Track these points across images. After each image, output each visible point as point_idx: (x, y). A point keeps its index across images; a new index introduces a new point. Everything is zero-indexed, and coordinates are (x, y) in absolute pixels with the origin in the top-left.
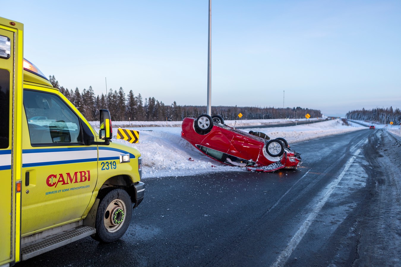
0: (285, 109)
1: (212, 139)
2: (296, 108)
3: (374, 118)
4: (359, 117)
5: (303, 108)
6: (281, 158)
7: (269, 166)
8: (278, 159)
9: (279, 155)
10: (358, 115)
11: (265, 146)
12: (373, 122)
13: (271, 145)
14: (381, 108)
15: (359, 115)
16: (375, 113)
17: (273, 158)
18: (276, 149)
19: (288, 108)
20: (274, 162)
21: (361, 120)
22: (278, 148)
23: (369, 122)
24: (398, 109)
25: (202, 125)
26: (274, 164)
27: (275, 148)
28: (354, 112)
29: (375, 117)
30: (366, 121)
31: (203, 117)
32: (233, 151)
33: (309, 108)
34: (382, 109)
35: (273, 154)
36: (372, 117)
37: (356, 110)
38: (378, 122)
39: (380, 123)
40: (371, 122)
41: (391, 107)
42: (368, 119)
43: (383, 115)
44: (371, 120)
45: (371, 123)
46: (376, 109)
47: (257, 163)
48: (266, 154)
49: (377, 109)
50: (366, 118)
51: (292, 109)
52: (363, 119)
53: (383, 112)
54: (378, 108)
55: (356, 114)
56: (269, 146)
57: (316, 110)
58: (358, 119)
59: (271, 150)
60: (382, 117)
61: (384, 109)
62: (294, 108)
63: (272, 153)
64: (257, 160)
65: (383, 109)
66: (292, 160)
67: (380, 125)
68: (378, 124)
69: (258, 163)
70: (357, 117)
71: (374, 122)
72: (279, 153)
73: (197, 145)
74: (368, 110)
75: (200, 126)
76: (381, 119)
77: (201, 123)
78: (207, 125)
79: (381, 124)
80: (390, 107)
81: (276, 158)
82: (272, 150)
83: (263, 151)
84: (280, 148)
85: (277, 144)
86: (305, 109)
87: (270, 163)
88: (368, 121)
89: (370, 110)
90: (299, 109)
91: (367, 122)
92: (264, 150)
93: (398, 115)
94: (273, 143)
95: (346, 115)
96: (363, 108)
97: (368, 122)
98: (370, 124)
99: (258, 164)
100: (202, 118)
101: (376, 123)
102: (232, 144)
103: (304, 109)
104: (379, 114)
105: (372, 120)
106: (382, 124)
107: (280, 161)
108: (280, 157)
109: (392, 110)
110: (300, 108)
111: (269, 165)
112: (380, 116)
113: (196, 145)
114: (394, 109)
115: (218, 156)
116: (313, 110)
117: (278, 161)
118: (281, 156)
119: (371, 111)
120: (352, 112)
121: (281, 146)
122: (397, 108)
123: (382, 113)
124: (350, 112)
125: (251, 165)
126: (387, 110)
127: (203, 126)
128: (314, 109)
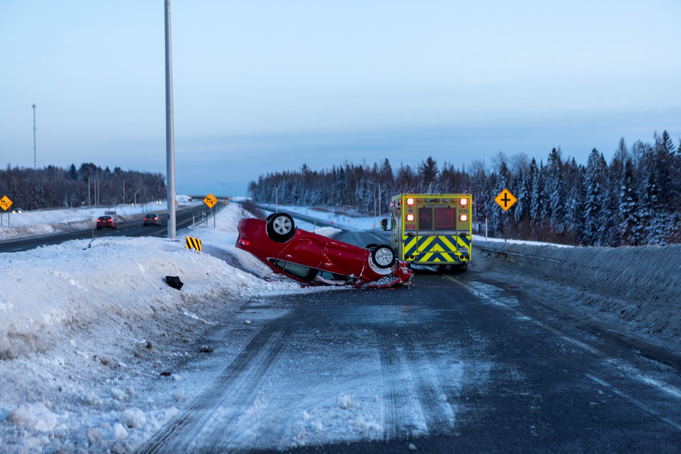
0: (40, 172)
1: (296, 248)
2: (78, 168)
3: (339, 196)
4: (293, 193)
5: (103, 168)
6: (393, 270)
7: (379, 281)
8: (389, 271)
9: (390, 266)
10: (290, 187)
11: (371, 254)
12: (337, 210)
13: (379, 253)
14: (357, 164)
15: (294, 188)
16: (341, 182)
17: (382, 270)
18: (386, 258)
19: (51, 169)
20: (384, 276)
21: (301, 205)
22: (388, 257)
23: (327, 211)
24: (408, 168)
25: (279, 228)
26: (384, 278)
27: (385, 256)
28: (276, 180)
29: (341, 193)
30: (317, 207)
31: (281, 217)
32: (327, 264)
33: (125, 169)
34: (361, 167)
35: (383, 264)
36: (335, 195)
37: (281, 172)
38: (352, 211)
39: (359, 212)
40: (334, 210)
41: (387, 160)
42: (321, 200)
43: (365, 186)
44: (330, 205)
45: (332, 214)
46: (344, 168)
47: (359, 279)
48: (373, 265)
49: (348, 166)
50: (314, 197)
51: (65, 172)
52: (308, 202)
53: (365, 178)
54: (349, 163)
55: (284, 183)
56: (376, 255)
57: (149, 175)
58: (289, 203)
59: (379, 259)
60: (364, 192)
61: (368, 168)
62: (73, 167)
63: (380, 264)
64: (361, 275)
65: (364, 168)
66: (406, 271)
67: (360, 219)
68: (353, 216)
69: (361, 278)
70: (287, 195)
71: (342, 210)
72: (389, 263)
73: (270, 259)
74: (318, 172)
75: (277, 230)
76: (360, 200)
77: (277, 226)
78: (287, 228)
79: (363, 217)
80: (384, 161)
81: (386, 269)
82: (381, 259)
83: (369, 261)
84: (392, 256)
85: (386, 251)
86: (112, 170)
87: (379, 277)
88: (323, 207)
89: (325, 171)
90: (91, 170)
91: (319, 210)
92: (370, 259)
93: (409, 186)
94: (381, 249)
95: (248, 191)
96: (305, 166)
97: (323, 210)
98: (330, 218)
99: (361, 280)
100: (279, 218)
101: (346, 212)
102: (325, 255)
103: (107, 170)
104: (353, 184)
105: (332, 205)
106: (366, 216)
107: (391, 273)
108: (391, 268)
109: (390, 170)
110: (92, 165)
111: (379, 279)
112: (359, 192)
113: (268, 259)
114: (395, 168)
115: (300, 274)
116: (137, 174)
117: (389, 273)
118: (393, 267)
119: (329, 175)
120: (267, 180)
121: (391, 254)
122: (405, 165)
123: (362, 181)
124: (264, 179)
125: (351, 282)
126: (375, 170)
127: (281, 230)
128: (141, 171)
